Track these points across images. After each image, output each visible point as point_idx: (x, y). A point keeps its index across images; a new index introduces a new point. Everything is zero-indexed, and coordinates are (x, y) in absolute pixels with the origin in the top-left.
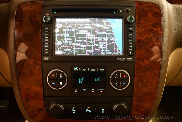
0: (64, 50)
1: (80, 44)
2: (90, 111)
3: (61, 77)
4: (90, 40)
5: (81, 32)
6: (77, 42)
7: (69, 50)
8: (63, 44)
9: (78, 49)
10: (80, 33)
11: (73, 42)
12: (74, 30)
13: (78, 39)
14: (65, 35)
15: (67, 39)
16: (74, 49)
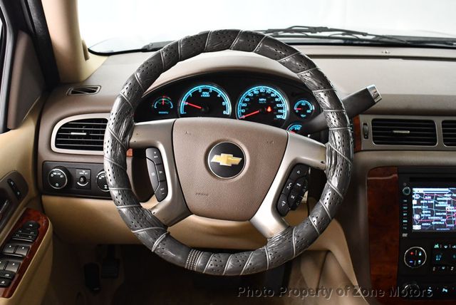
0: (423, 224)
1: (439, 218)
2: (446, 291)
3: (420, 254)
4: (450, 213)
5: (441, 204)
6: (436, 216)
7: (427, 224)
8: (421, 217)
9: (437, 223)
10: (439, 205)
11: (432, 216)
12: (432, 202)
13: (437, 212)
14: (424, 207)
15: (425, 213)
16: (433, 223)
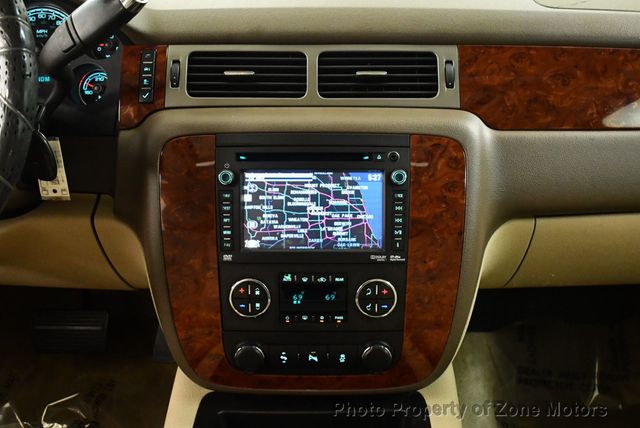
0: (264, 238)
1: (294, 226)
2: (316, 359)
3: (257, 293)
4: (316, 217)
5: (298, 202)
6: (288, 223)
7: (273, 238)
8: (260, 226)
9: (291, 236)
10: (294, 204)
11: (281, 223)
12: (282, 197)
13: (290, 216)
14: (265, 207)
15: (268, 217)
16: (283, 236)
